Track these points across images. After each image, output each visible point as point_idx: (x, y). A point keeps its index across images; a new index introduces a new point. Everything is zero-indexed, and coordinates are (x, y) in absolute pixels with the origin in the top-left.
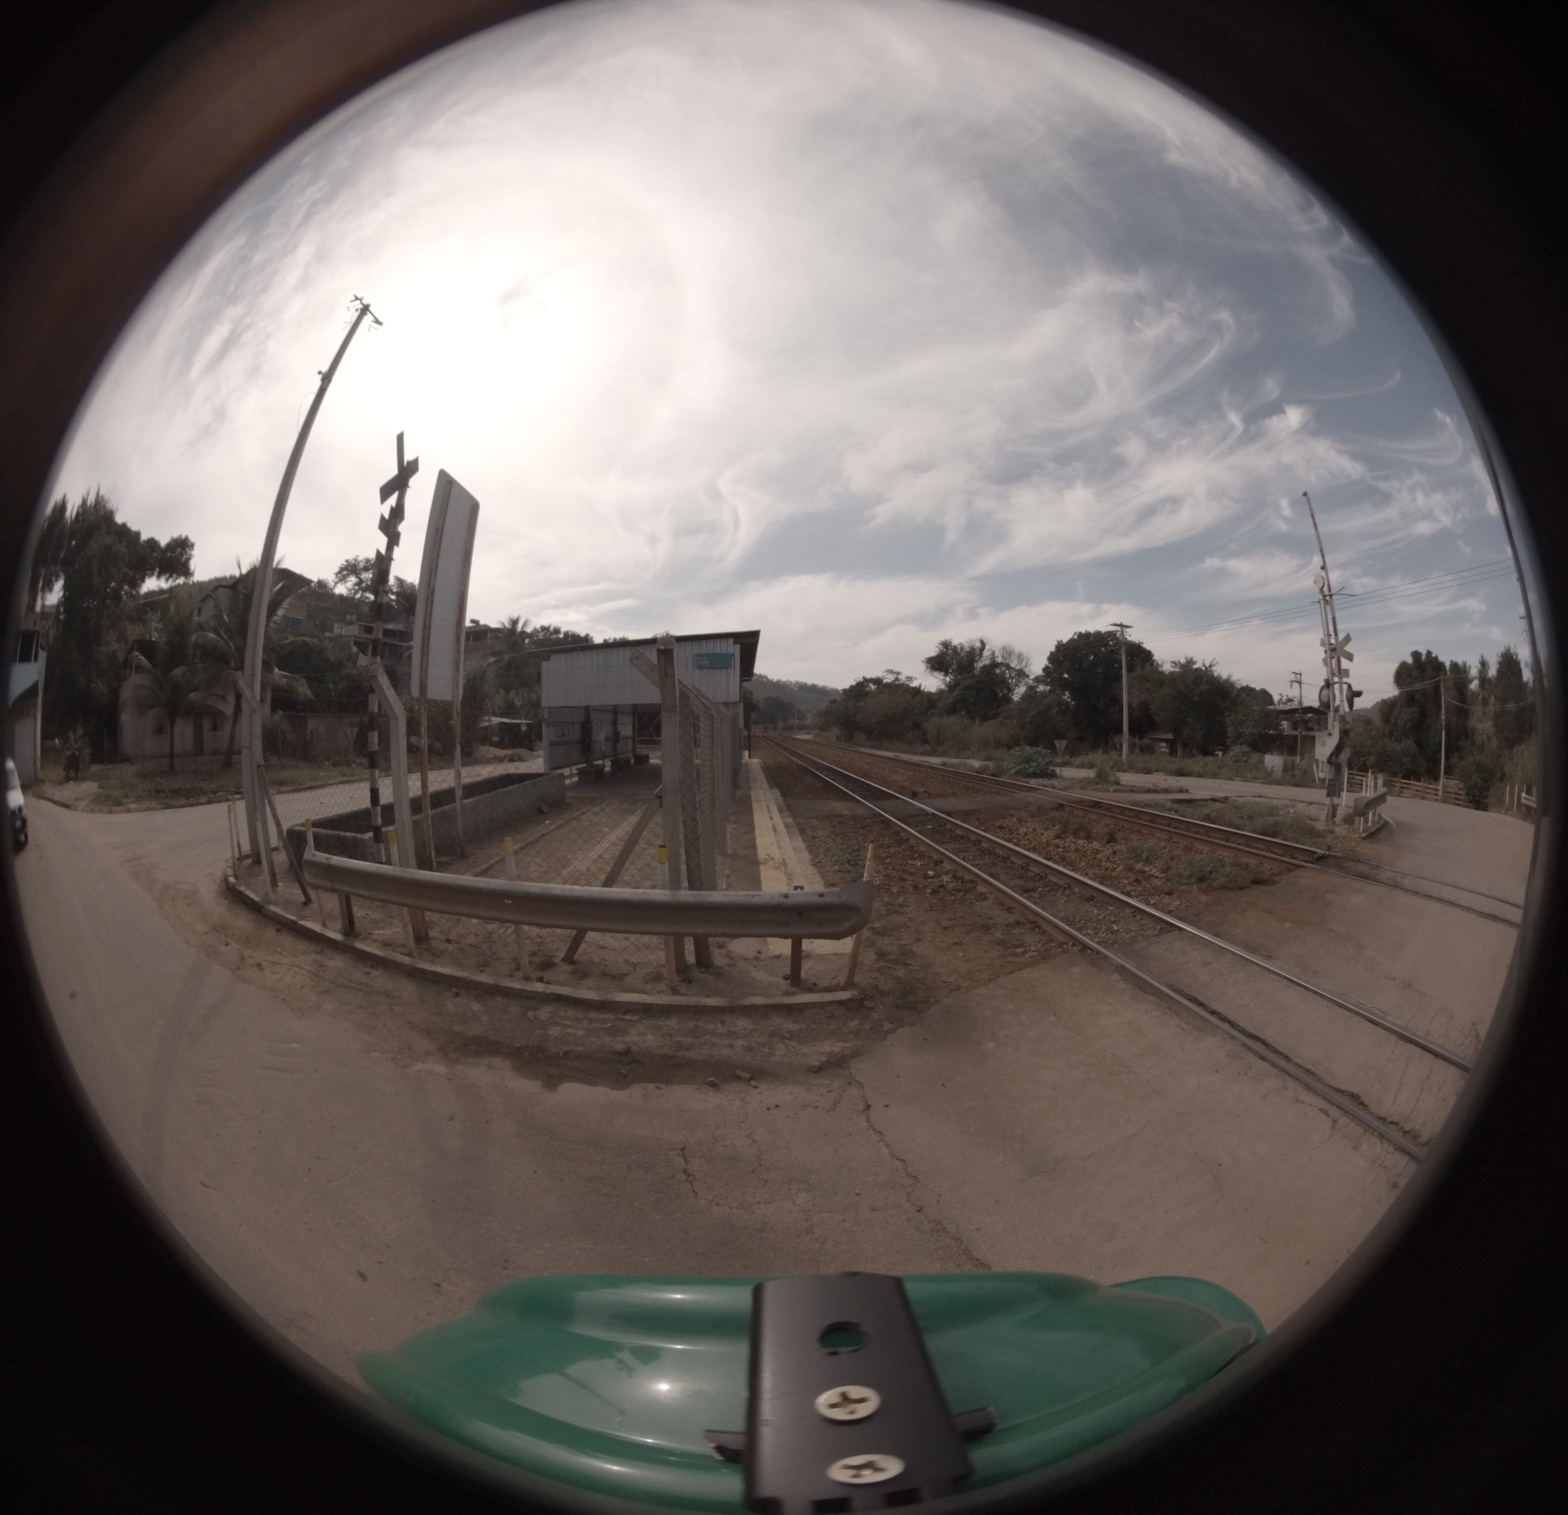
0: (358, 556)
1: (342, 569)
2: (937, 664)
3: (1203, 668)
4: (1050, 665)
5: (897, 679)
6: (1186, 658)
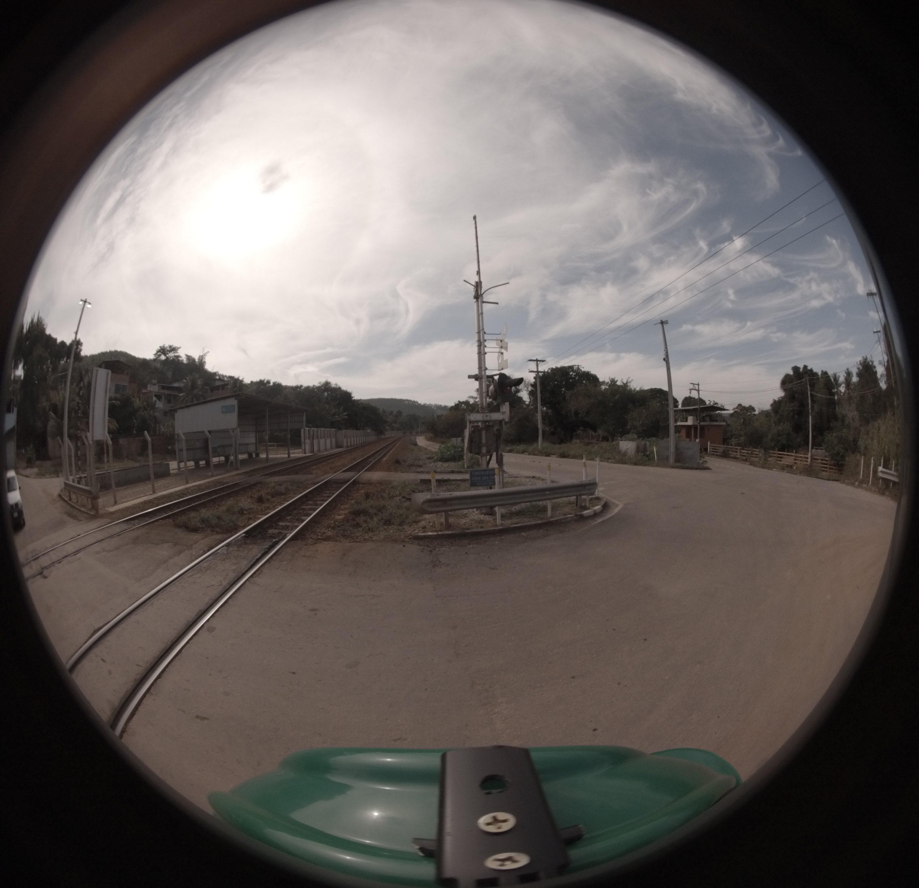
0: (165, 344)
1: (158, 352)
3: (623, 385)
6: (611, 378)
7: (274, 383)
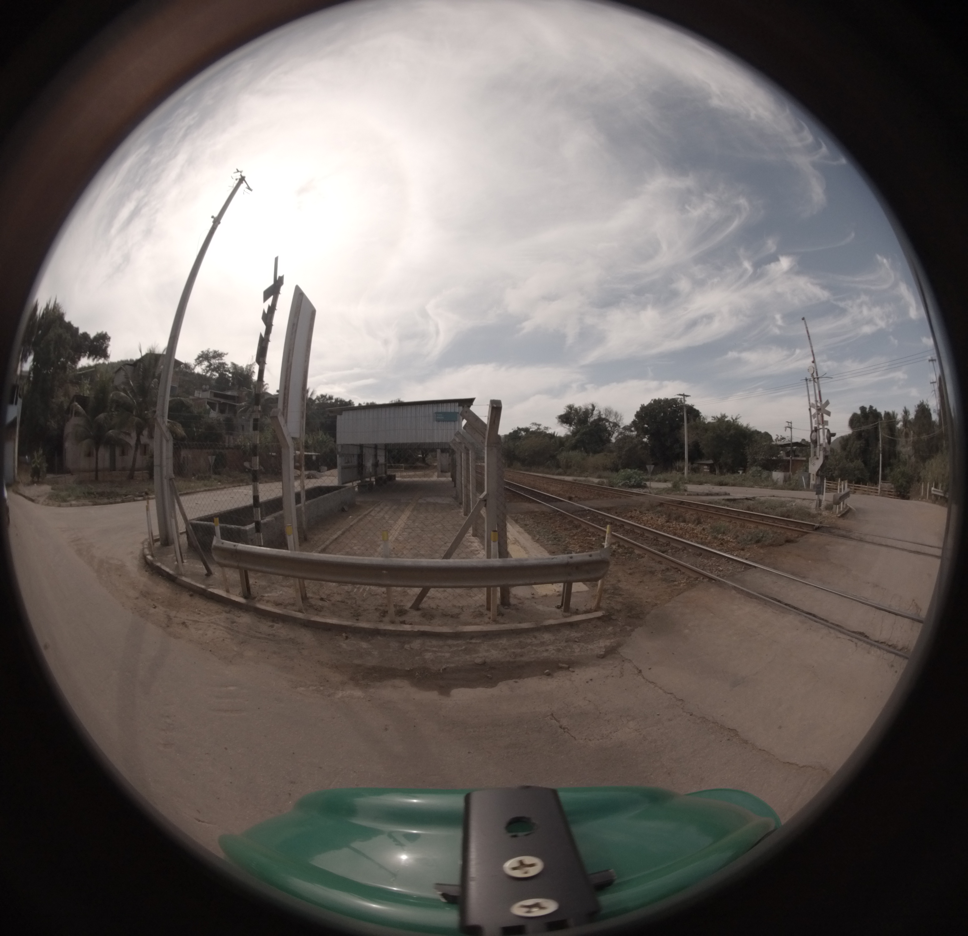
0: (209, 349)
1: (199, 357)
2: (565, 419)
3: (732, 420)
4: (636, 420)
5: (539, 429)
6: (721, 414)
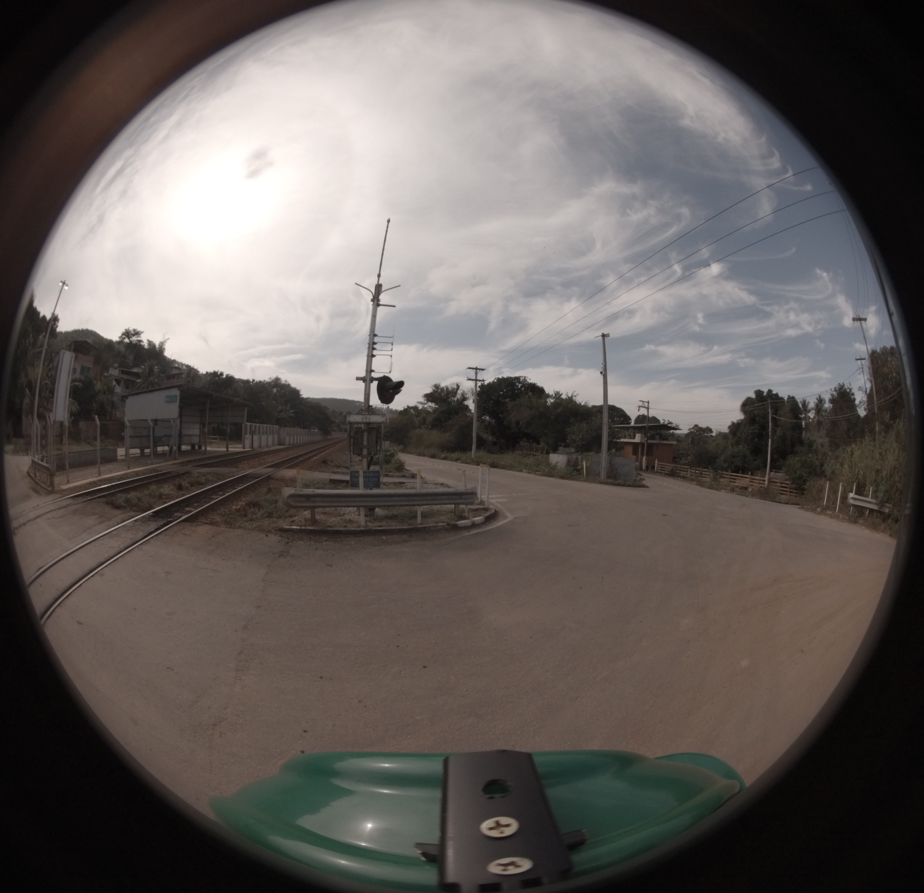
0: (131, 327)
1: (122, 335)
2: (429, 397)
3: (567, 398)
7: (227, 376)
